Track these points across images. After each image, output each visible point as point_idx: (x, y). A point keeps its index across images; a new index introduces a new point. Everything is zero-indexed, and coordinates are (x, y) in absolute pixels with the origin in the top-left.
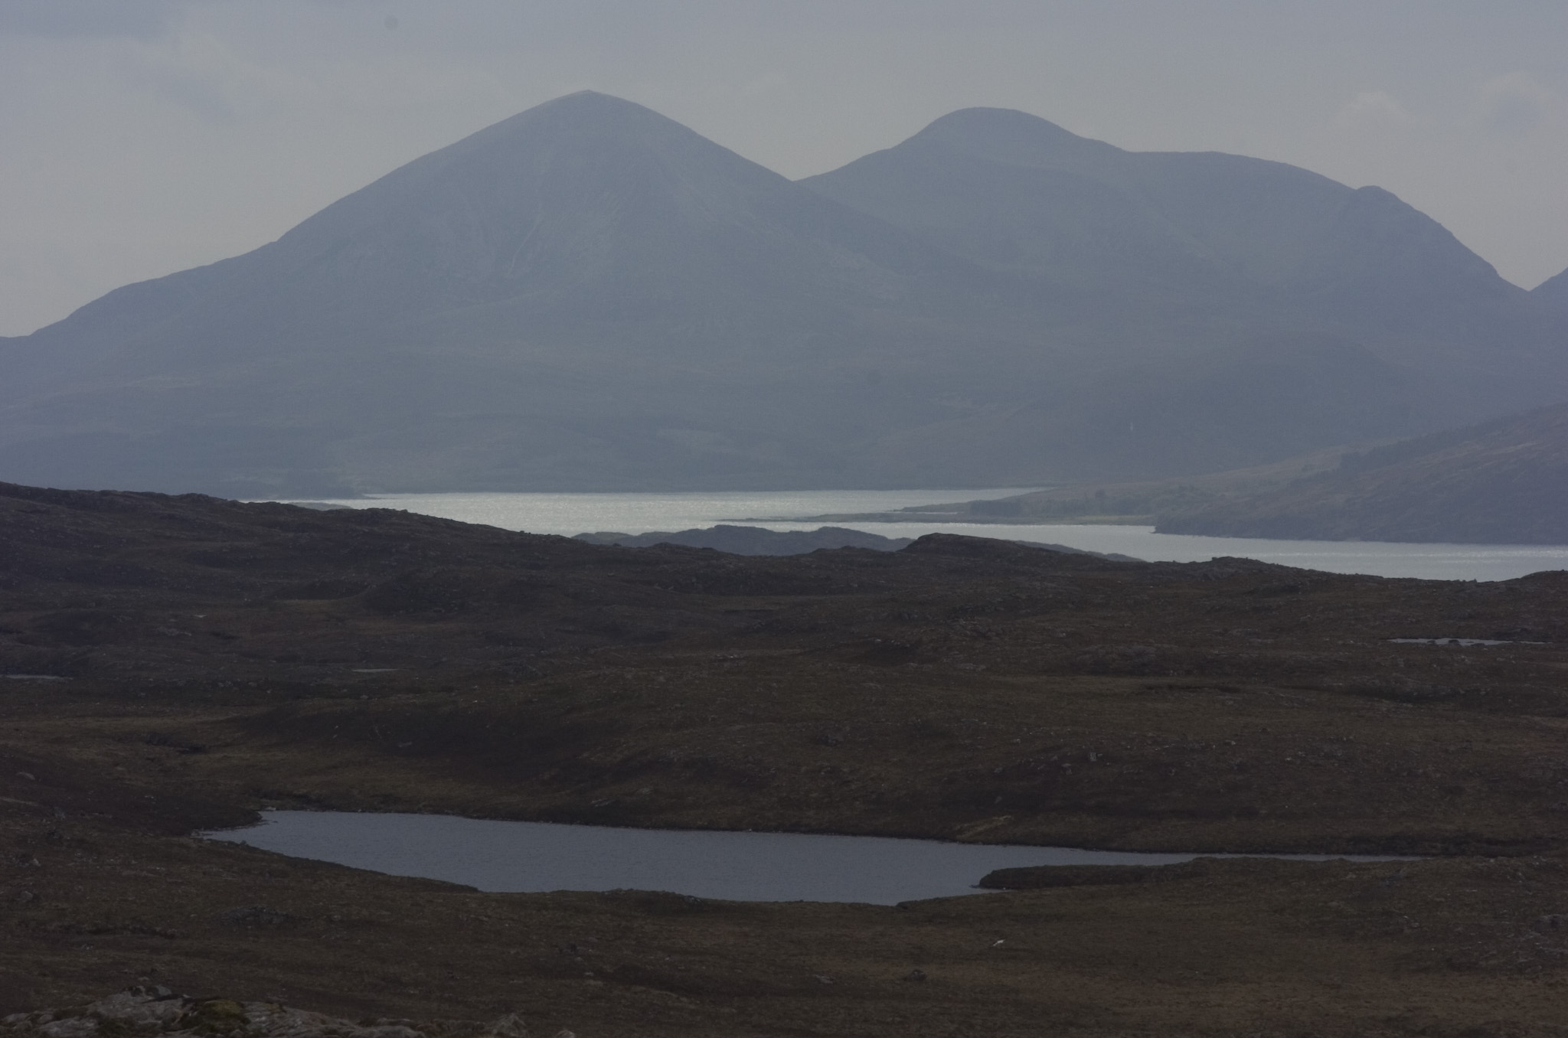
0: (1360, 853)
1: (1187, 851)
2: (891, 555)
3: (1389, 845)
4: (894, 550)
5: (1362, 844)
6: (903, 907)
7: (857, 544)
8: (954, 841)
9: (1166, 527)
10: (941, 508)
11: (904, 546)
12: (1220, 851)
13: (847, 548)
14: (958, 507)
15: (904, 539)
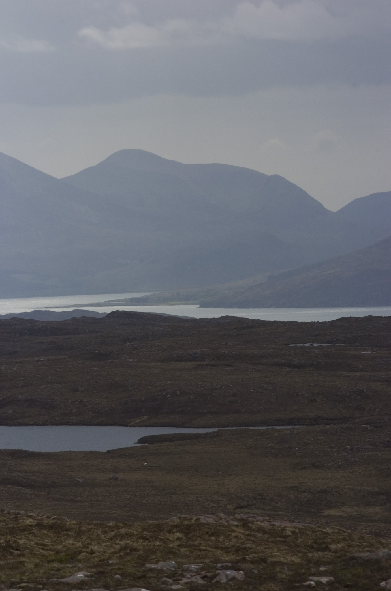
0: (279, 425)
1: (214, 427)
2: (100, 319)
3: (290, 422)
4: (101, 317)
5: (279, 422)
6: (109, 452)
7: (87, 315)
8: (127, 426)
9: (203, 305)
10: (119, 301)
11: (105, 315)
12: (227, 427)
13: (83, 317)
14: (125, 300)
15: (105, 313)
